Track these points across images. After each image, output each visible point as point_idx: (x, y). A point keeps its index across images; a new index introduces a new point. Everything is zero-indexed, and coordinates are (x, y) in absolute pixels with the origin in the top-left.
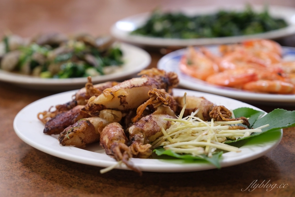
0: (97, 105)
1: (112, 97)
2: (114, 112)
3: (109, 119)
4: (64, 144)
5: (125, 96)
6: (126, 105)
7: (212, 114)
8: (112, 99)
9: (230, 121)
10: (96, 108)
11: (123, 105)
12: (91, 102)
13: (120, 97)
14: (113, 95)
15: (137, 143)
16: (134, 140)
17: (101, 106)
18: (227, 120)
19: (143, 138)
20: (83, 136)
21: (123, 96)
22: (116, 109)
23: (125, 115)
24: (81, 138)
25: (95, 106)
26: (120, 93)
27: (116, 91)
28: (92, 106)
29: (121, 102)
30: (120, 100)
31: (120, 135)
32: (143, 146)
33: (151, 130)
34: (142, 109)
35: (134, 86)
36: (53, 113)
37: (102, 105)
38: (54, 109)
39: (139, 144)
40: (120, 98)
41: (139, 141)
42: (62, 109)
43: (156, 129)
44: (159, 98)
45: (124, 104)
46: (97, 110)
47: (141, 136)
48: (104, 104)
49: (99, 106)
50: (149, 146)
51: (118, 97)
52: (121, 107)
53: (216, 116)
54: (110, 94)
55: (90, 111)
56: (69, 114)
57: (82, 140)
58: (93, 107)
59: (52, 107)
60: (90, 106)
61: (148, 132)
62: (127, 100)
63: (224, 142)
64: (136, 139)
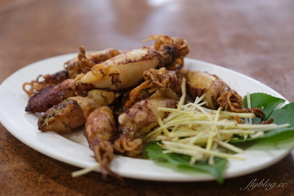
0: (85, 85)
1: (101, 75)
2: (105, 93)
3: (98, 101)
4: (43, 130)
5: (118, 74)
6: (119, 84)
7: (221, 101)
8: (102, 77)
9: (240, 112)
10: (84, 88)
11: (116, 85)
12: (78, 81)
13: (112, 75)
14: (103, 73)
15: (124, 139)
16: (122, 134)
17: (89, 86)
18: (236, 111)
19: (133, 131)
20: (67, 121)
21: (115, 74)
22: (108, 90)
23: (117, 95)
24: (64, 123)
25: (82, 86)
26: (112, 70)
27: (107, 69)
28: (78, 86)
29: (113, 81)
30: (112, 79)
31: (105, 127)
32: (131, 143)
33: (143, 121)
34: (134, 94)
35: (130, 61)
36: (41, 83)
37: (91, 84)
38: (41, 79)
39: (126, 139)
40: (111, 77)
41: (127, 136)
42: (51, 81)
43: (150, 120)
44: (154, 83)
45: (117, 83)
46: (85, 90)
47: (130, 128)
48: (92, 84)
49: (88, 86)
50: (139, 141)
51: (109, 75)
52: (114, 87)
53: (224, 105)
54: (99, 72)
55: (77, 91)
56: (56, 90)
57: (65, 125)
58: (80, 87)
59: (40, 76)
60: (77, 86)
61: (140, 123)
62: (121, 78)
63: (228, 141)
64: (124, 133)
